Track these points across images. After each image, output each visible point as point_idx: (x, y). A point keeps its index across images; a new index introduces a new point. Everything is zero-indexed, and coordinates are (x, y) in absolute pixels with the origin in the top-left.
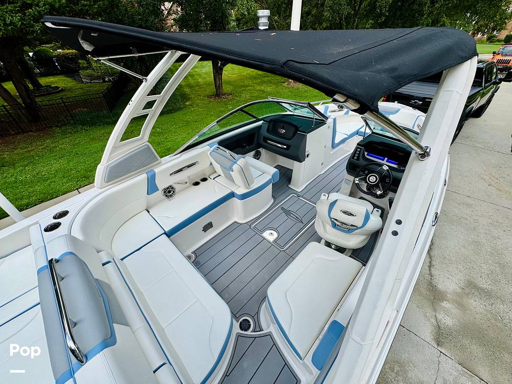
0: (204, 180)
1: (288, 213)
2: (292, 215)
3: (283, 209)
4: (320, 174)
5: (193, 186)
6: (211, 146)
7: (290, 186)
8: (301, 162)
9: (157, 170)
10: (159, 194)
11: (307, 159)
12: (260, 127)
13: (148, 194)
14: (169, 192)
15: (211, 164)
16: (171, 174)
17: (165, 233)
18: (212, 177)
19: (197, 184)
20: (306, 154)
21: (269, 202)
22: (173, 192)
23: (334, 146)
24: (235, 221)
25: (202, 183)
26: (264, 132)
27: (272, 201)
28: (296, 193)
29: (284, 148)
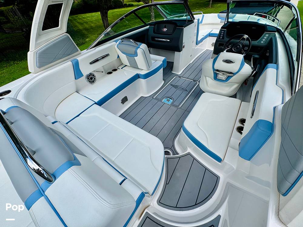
0: (115, 70)
1: (176, 87)
2: (179, 88)
3: (171, 85)
4: (190, 63)
5: (108, 75)
6: (116, 41)
7: (172, 72)
8: (180, 51)
9: (79, 58)
10: (83, 80)
11: (183, 49)
12: (148, 30)
13: (75, 79)
14: (91, 78)
15: (118, 57)
16: (91, 63)
17: (96, 103)
18: (120, 68)
19: (110, 73)
20: (183, 45)
21: (161, 82)
22: (94, 78)
23: (197, 43)
24: (141, 96)
25: (114, 72)
26: (151, 33)
27: (163, 82)
28: (177, 75)
29: (168, 41)
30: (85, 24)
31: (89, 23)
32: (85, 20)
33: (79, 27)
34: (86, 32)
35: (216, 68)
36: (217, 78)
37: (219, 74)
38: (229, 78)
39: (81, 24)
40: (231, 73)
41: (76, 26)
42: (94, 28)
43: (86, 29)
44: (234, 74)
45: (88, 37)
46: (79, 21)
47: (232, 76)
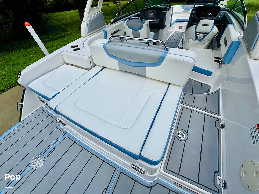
15: (125, 32)
16: (112, 34)
23: (171, 25)
30: (61, 20)
31: (64, 19)
32: (60, 17)
33: (56, 23)
34: (64, 27)
35: (197, 30)
36: (197, 38)
37: (198, 34)
38: (205, 36)
39: (58, 21)
40: (206, 33)
41: (53, 22)
42: (70, 23)
43: (64, 24)
44: (208, 33)
45: (68, 31)
46: (55, 18)
47: (207, 35)
